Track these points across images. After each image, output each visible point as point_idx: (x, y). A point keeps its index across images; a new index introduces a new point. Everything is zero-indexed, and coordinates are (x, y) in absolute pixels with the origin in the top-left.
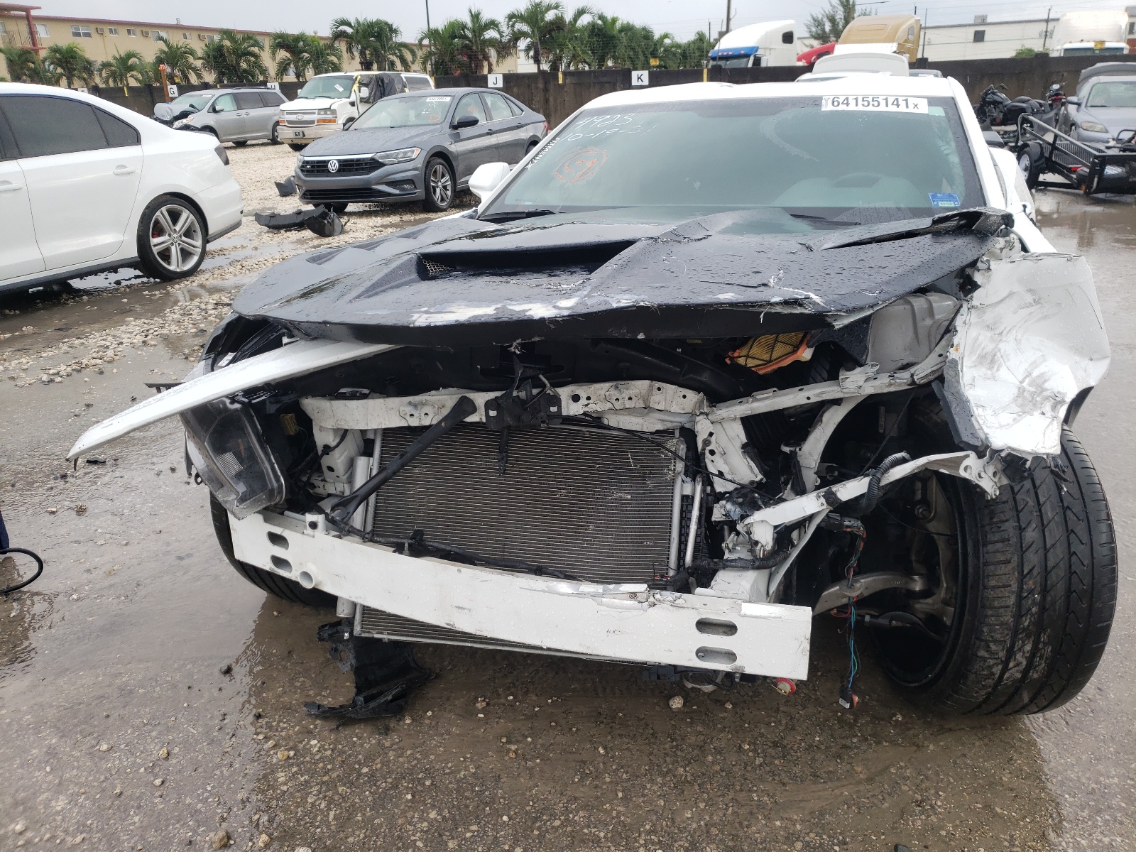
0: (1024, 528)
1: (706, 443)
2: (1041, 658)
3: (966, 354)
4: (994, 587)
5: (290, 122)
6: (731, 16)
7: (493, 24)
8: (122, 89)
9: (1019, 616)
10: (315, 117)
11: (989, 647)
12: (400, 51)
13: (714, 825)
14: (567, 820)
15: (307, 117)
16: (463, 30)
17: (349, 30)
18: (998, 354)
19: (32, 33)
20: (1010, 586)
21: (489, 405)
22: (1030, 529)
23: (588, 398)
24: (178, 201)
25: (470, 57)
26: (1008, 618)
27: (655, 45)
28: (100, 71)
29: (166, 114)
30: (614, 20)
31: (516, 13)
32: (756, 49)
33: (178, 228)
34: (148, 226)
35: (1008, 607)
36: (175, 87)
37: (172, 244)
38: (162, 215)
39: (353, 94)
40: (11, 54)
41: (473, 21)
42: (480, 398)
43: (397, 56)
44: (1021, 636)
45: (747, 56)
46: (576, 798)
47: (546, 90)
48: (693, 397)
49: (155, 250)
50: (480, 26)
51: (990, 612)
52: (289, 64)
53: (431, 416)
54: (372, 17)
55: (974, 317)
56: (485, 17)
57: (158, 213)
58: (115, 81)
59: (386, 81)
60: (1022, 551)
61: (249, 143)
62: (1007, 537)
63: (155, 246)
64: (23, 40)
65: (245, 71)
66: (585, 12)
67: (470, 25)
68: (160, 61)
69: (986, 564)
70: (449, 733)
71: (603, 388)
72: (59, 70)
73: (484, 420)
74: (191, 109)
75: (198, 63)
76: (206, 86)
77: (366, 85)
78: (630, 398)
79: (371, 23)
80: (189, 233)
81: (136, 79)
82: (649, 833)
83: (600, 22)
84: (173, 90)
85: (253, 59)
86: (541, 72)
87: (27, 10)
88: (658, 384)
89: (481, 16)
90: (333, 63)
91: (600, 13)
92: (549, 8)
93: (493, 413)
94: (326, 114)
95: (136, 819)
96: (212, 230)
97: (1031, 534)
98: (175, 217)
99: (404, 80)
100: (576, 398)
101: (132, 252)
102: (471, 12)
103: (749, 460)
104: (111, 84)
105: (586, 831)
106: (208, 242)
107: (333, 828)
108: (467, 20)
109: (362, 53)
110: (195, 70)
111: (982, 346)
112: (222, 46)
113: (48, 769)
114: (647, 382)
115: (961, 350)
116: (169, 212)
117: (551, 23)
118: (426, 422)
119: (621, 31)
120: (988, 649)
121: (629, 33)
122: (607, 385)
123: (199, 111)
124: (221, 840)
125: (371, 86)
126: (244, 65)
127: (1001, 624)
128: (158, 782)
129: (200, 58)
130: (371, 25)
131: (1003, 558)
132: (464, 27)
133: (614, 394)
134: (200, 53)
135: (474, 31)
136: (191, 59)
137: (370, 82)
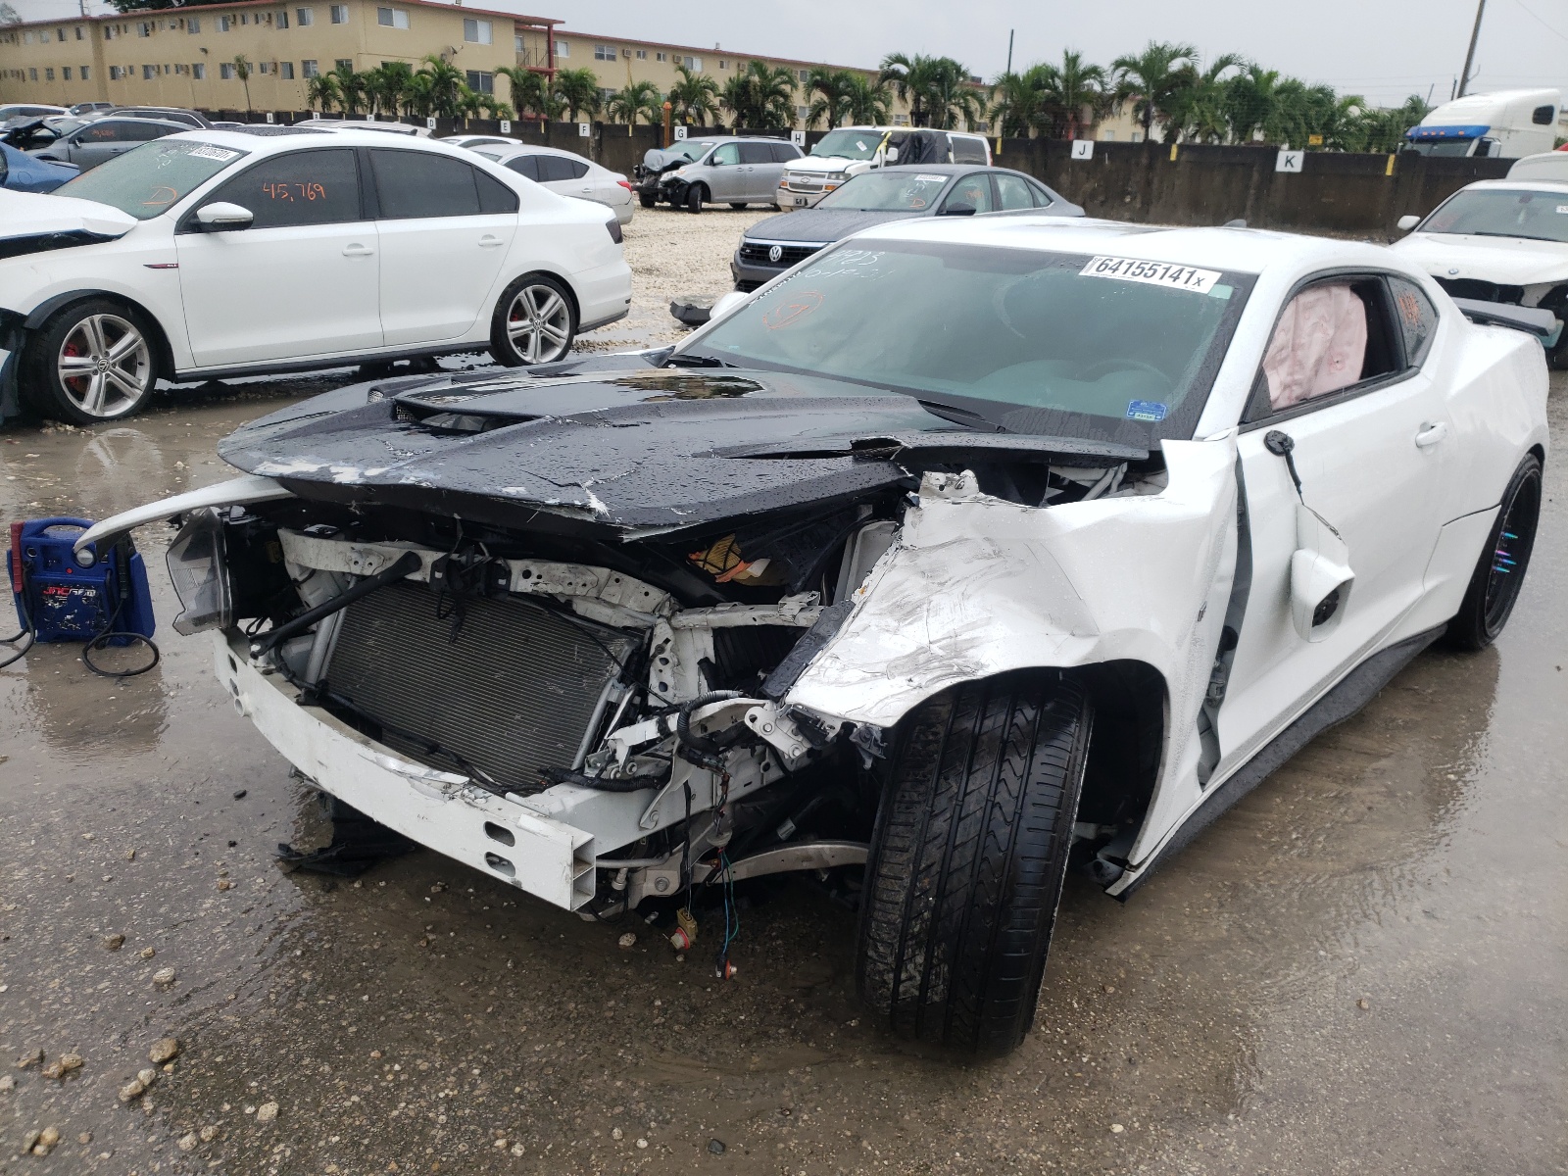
0: (936, 815)
1: (661, 649)
2: (937, 975)
3: (874, 597)
4: (886, 877)
5: (793, 185)
6: (1470, 77)
7: (1094, 72)
8: (627, 127)
9: (907, 919)
10: (824, 181)
11: (876, 946)
12: (966, 100)
13: (553, 1065)
14: (421, 1017)
15: (814, 181)
16: (1052, 78)
17: (904, 70)
18: (925, 607)
19: (550, 52)
20: (902, 879)
21: (435, 566)
22: (941, 818)
23: (539, 577)
24: (548, 282)
25: (1056, 116)
26: (896, 917)
27: (1333, 114)
28: (609, 103)
29: (655, 163)
30: (1272, 76)
31: (1128, 59)
32: (1486, 129)
33: (542, 312)
34: (508, 306)
35: (897, 903)
36: (685, 129)
37: (533, 331)
38: (526, 295)
39: (878, 154)
40: (517, 77)
41: (1067, 65)
42: (429, 557)
43: (961, 107)
44: (910, 943)
45: (1469, 139)
46: (447, 1000)
47: (1150, 167)
48: (657, 595)
49: (511, 335)
50: (1076, 73)
51: (878, 905)
52: (823, 109)
53: (374, 567)
54: (936, 55)
55: (901, 558)
56: (1085, 63)
57: (522, 294)
58: (622, 117)
59: (925, 141)
60: (925, 842)
61: (749, 205)
62: (912, 821)
63: (512, 330)
64: (539, 59)
65: (770, 114)
66: (1230, 63)
67: (1062, 71)
68: (674, 97)
69: (885, 847)
70: (385, 907)
71: (560, 569)
72: (565, 100)
73: (428, 580)
74: (686, 159)
75: (716, 101)
76: (719, 130)
77: (897, 145)
78: (584, 585)
79: (934, 62)
80: (555, 320)
81: (646, 117)
82: (485, 1052)
83: (1250, 77)
84: (680, 131)
85: (781, 100)
86: (1149, 144)
87: (549, 23)
88: (617, 575)
89: (1080, 60)
90: (878, 112)
91: (1253, 64)
92: (1175, 55)
93: (438, 575)
94: (837, 178)
95: (67, 904)
96: (585, 318)
97: (940, 825)
98: (541, 299)
99: (950, 141)
100: (527, 574)
101: (484, 335)
102: (1067, 54)
103: (702, 677)
104: (618, 121)
105: (428, 1032)
106: (578, 333)
107: (213, 960)
108: (1060, 65)
109: (917, 101)
110: (713, 109)
111: (906, 593)
112: (749, 82)
113: (33, 842)
114: (606, 571)
115: (867, 594)
116: (535, 293)
117: (1175, 75)
118: (368, 572)
119: (1282, 90)
120: (876, 950)
121: (1293, 96)
122: (563, 566)
123: (694, 161)
124: (113, 941)
125: (903, 147)
126: (770, 107)
127: (888, 923)
128: (106, 878)
129: (720, 95)
130: (933, 65)
131: (900, 845)
132: (1054, 74)
133: (570, 577)
134: (722, 89)
135: (1066, 80)
136: (711, 95)
137: (903, 142)
